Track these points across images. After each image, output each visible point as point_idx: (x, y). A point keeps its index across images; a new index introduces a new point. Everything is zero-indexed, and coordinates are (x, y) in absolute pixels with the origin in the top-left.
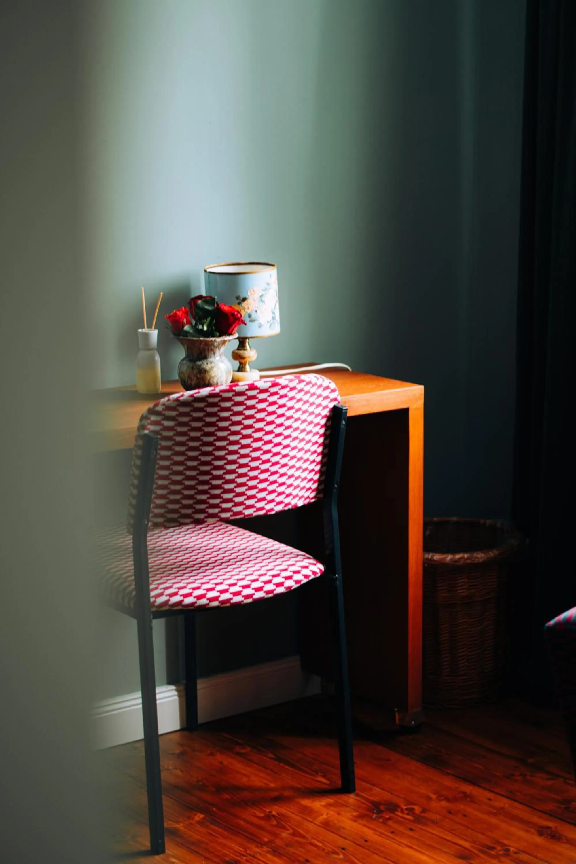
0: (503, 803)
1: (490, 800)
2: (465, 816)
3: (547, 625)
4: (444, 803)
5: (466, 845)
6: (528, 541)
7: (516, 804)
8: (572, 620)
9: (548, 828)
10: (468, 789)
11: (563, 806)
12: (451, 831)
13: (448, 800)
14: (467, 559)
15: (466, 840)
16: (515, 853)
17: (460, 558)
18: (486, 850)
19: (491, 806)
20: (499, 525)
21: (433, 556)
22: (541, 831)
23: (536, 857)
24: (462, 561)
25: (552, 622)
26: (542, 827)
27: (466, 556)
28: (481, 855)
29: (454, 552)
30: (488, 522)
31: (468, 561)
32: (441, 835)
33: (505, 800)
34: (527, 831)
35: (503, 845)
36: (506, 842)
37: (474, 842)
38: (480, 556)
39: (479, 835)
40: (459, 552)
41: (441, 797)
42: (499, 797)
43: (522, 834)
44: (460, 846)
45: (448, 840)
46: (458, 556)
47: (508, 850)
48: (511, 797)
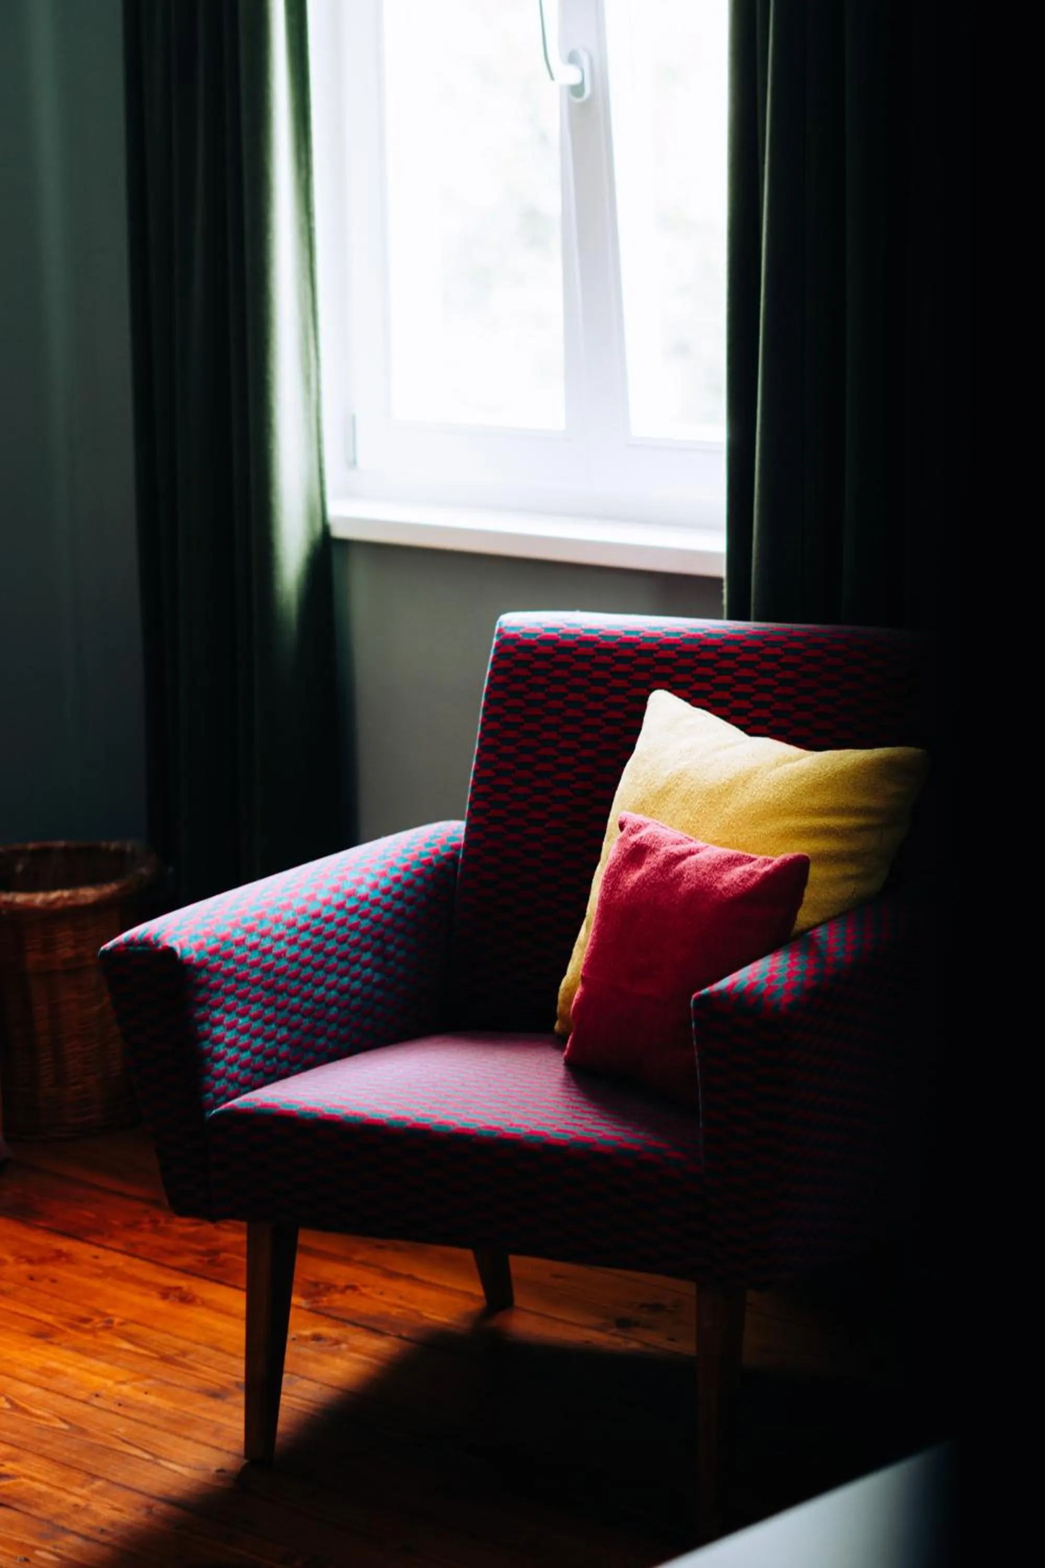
0: (118, 1261)
1: (96, 1257)
2: (54, 1281)
3: (102, 948)
4: (25, 1267)
5: (49, 1319)
6: (171, 870)
7: (137, 1261)
8: (136, 939)
9: (178, 1288)
10: (65, 1245)
11: (206, 1259)
12: (31, 1304)
13: (30, 1261)
14: (70, 898)
15: (49, 1313)
16: (121, 1324)
17: (58, 899)
18: (77, 1323)
19: (97, 1266)
20: (128, 848)
21: (14, 897)
22: (166, 1293)
23: (151, 1327)
24: (60, 904)
25: (110, 944)
26: (170, 1288)
27: (66, 894)
28: (69, 1330)
29: (47, 889)
30: (114, 846)
31: (70, 903)
32: (13, 1309)
33: (119, 1257)
34: (144, 1295)
35: (104, 1315)
36: (109, 1311)
37: (61, 1314)
38: (89, 894)
39: (69, 1305)
40: (55, 889)
41: (20, 1257)
42: (110, 1253)
43: (137, 1299)
44: (39, 1321)
45: (22, 1315)
46: (54, 895)
47: (111, 1322)
48: (131, 1252)
